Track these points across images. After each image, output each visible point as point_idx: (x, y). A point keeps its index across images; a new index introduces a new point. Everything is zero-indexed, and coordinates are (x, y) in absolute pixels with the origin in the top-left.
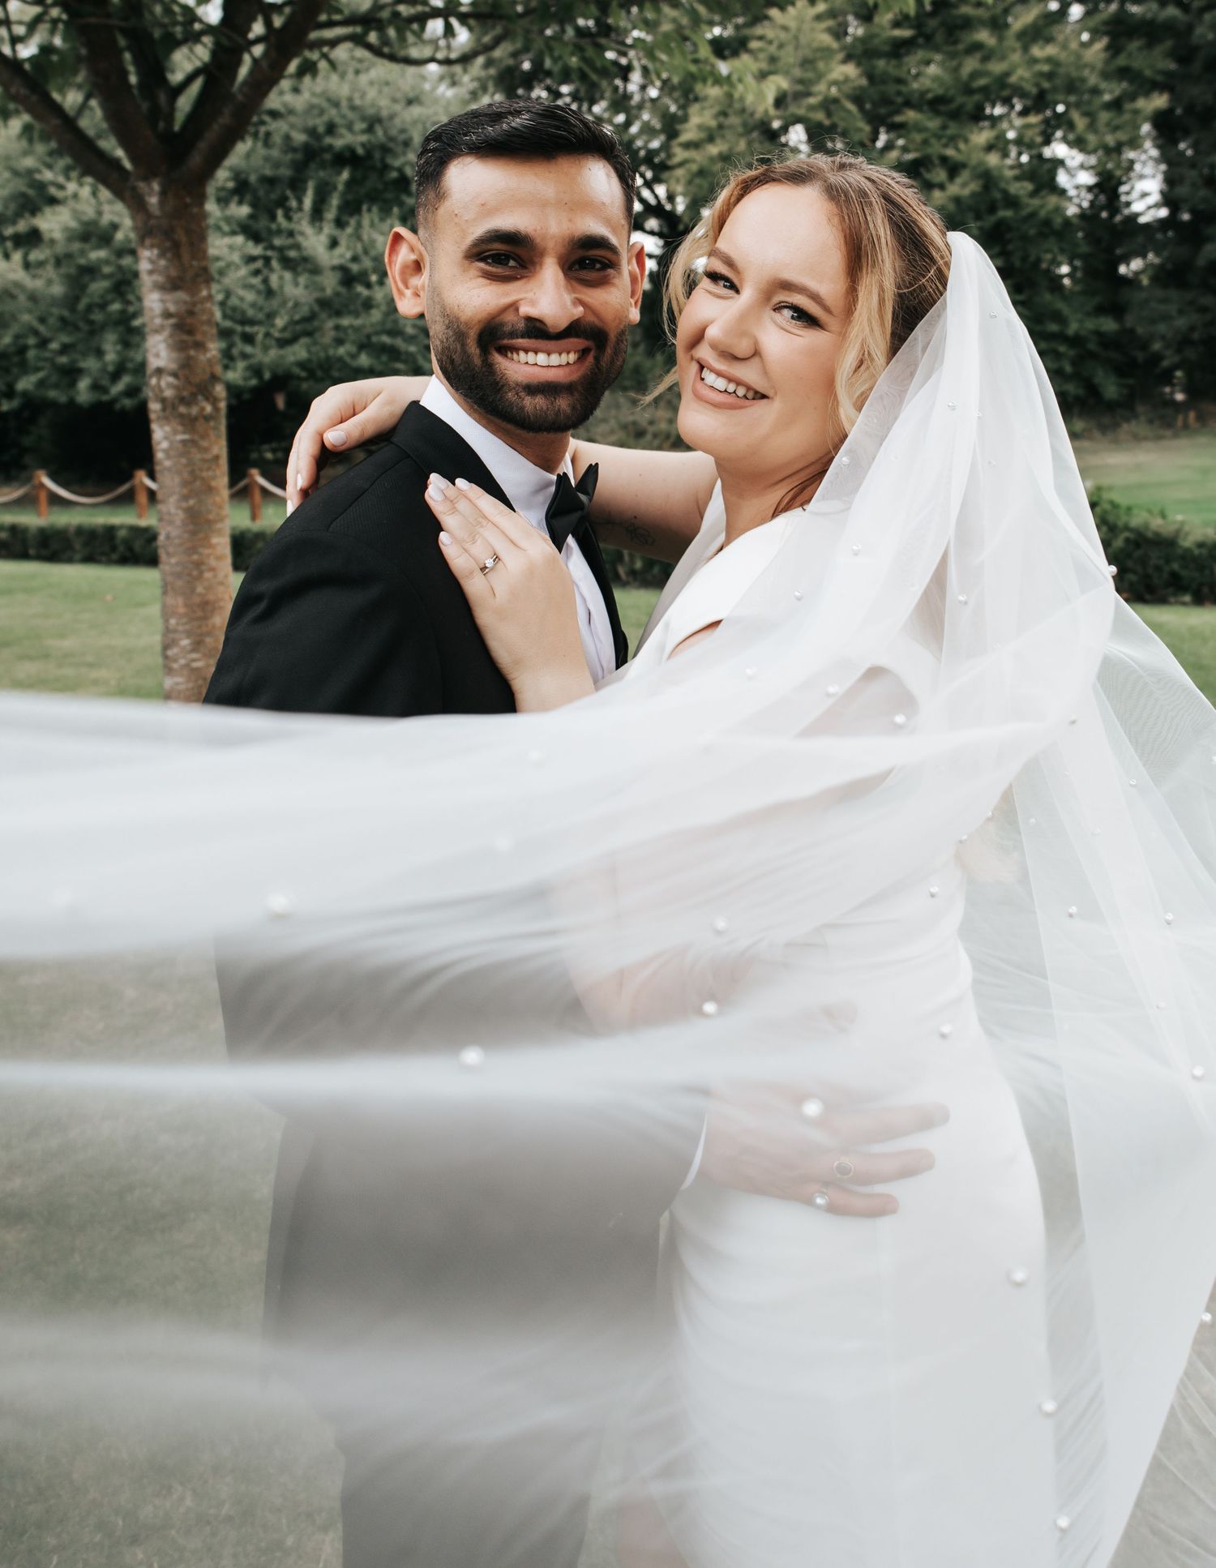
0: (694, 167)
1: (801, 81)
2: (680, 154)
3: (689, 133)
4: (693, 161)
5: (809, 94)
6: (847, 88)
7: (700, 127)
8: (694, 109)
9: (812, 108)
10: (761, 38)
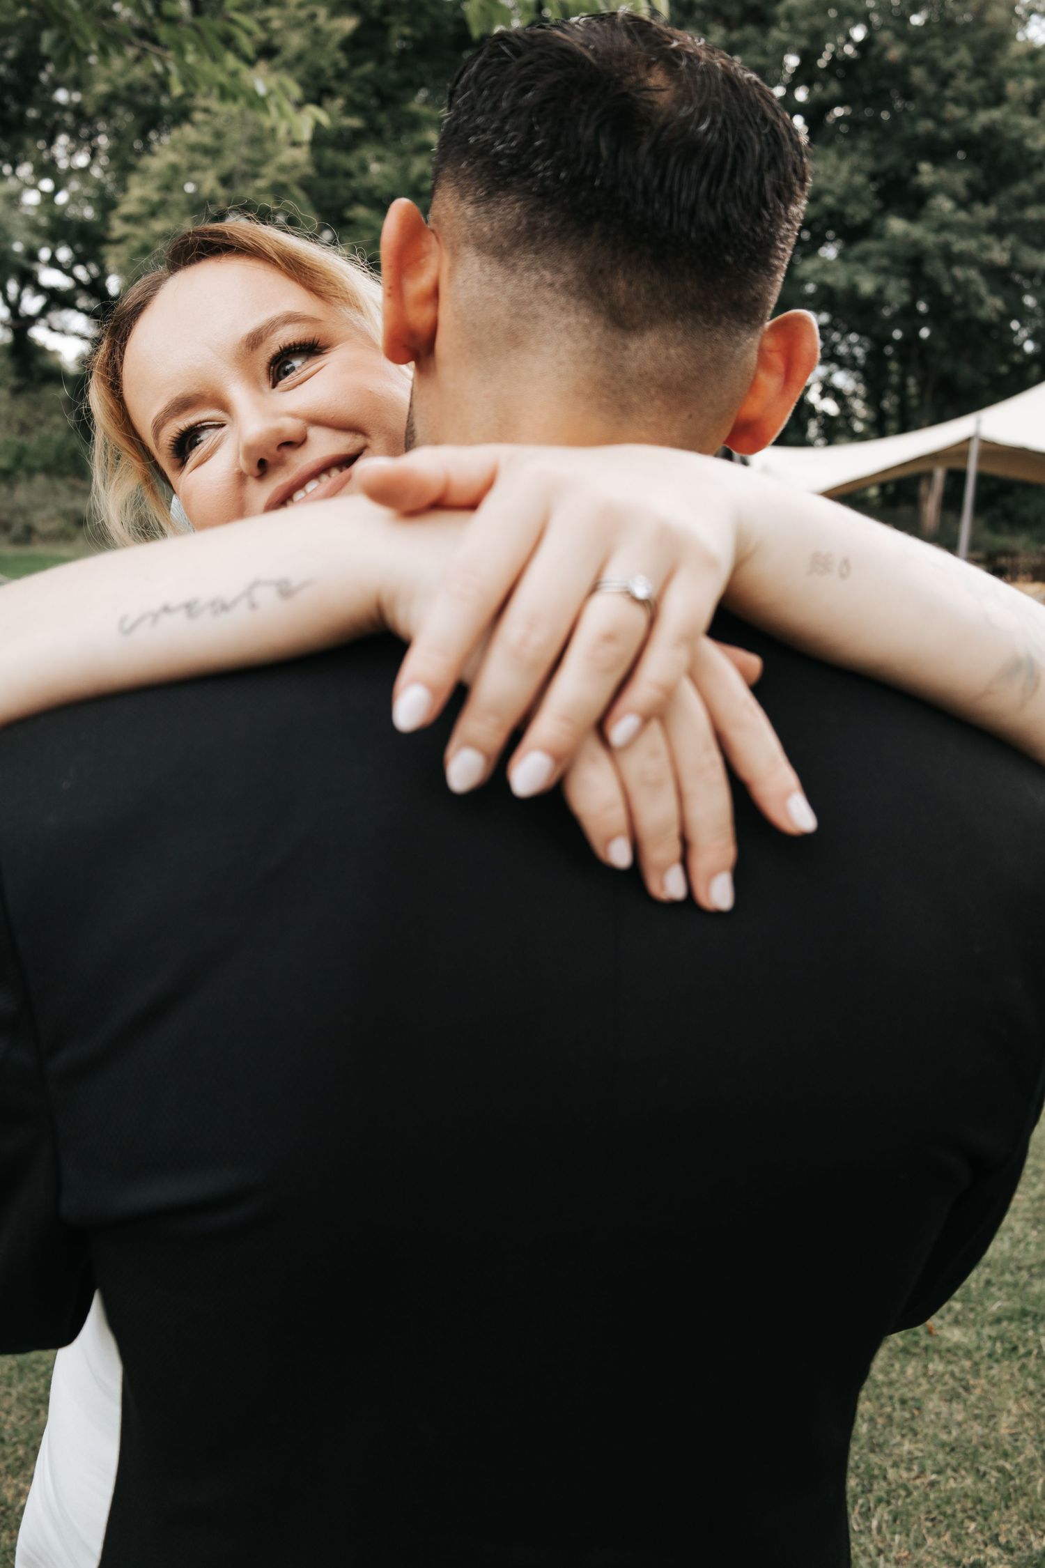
0: (136, 244)
1: (249, 161)
2: (118, 228)
3: (129, 206)
4: (134, 236)
5: (256, 176)
6: (297, 174)
7: (143, 201)
8: (134, 180)
9: (260, 191)
10: (206, 110)
